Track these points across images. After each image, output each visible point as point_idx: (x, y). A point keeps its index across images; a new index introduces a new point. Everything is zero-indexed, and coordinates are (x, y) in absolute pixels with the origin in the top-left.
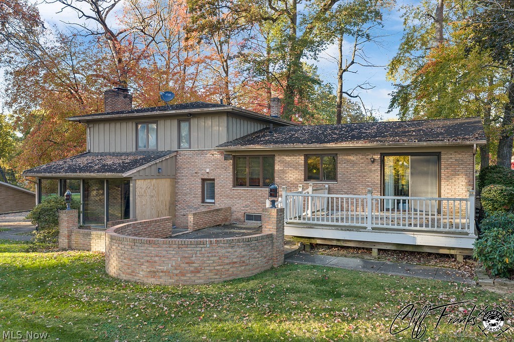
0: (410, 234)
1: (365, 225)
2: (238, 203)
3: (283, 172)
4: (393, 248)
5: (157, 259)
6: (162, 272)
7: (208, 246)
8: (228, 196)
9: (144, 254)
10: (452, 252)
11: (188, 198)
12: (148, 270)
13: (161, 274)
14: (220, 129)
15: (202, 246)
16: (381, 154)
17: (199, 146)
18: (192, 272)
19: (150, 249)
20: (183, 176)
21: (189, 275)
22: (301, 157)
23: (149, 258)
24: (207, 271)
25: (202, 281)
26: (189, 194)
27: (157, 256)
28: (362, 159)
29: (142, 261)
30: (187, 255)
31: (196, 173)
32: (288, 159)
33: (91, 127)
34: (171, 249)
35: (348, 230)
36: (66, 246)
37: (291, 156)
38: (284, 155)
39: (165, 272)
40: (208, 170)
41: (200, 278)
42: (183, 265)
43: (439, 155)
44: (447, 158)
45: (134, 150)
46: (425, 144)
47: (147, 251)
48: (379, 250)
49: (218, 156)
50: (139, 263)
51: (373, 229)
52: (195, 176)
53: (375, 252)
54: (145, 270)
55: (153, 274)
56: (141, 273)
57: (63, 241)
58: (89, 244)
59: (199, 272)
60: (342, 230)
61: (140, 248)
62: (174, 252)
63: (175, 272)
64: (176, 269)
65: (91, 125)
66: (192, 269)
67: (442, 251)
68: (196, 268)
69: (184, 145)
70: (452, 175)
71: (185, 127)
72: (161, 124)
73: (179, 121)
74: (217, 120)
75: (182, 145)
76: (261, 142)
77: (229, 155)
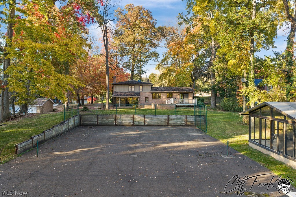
2: (154, 102)
3: (163, 96)
8: (151, 101)
11: (142, 101)
14: (149, 88)
16: (180, 94)
17: (145, 91)
20: (141, 97)
22: (166, 94)
28: (177, 94)
32: (164, 94)
33: (116, 86)
40: (147, 96)
44: (189, 95)
45: (128, 91)
46: (187, 92)
49: (149, 93)
52: (144, 97)
70: (190, 97)
71: (141, 87)
72: (136, 86)
73: (140, 86)
74: (149, 86)
75: (140, 91)
76: (158, 91)
77: (152, 93)
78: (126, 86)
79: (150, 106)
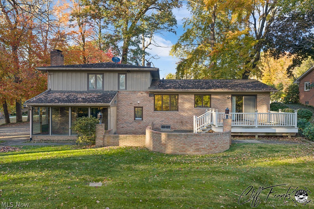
0: (274, 128)
1: (254, 125)
2: (157, 120)
3: (183, 103)
4: (265, 135)
5: (200, 143)
6: (202, 149)
7: (220, 135)
8: (151, 116)
9: (193, 141)
10: (287, 135)
11: (125, 118)
12: (195, 148)
13: (202, 150)
14: (146, 80)
15: (218, 136)
16: (232, 95)
17: (133, 89)
18: (214, 148)
19: (196, 138)
20: (122, 105)
21: (213, 149)
22: (193, 96)
23: (195, 143)
24: (220, 147)
25: (217, 152)
26: (126, 115)
27: (200, 141)
28: (223, 97)
29: (191, 144)
30: (213, 140)
31: (131, 103)
32: (186, 96)
33: (52, 74)
34: (206, 138)
35: (248, 128)
36: (101, 144)
37: (187, 95)
38: (184, 95)
39: (203, 149)
40: (139, 102)
41: (217, 150)
42: (211, 145)
43: (256, 96)
44: (260, 98)
45: (86, 90)
46: (254, 91)
47: (195, 139)
48: (259, 136)
49: (145, 94)
50: (190, 145)
51: (258, 127)
52: (130, 105)
53: (257, 137)
54: (194, 148)
55: (198, 150)
56: (191, 150)
57: (99, 142)
58: (117, 142)
59: (217, 148)
60: (245, 128)
61: (191, 138)
62: (207, 139)
63: (208, 148)
64: (208, 147)
65: (51, 73)
66: (214, 146)
67: (283, 135)
68: (216, 146)
69: (122, 88)
70: (262, 105)
71: (122, 77)
72: (107, 75)
73: (119, 74)
74: (144, 75)
75: (121, 88)
76: (170, 87)
77: (152, 94)
78: (79, 74)
79: (139, 137)
